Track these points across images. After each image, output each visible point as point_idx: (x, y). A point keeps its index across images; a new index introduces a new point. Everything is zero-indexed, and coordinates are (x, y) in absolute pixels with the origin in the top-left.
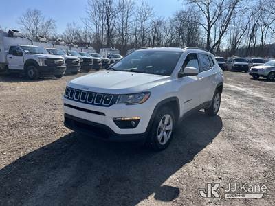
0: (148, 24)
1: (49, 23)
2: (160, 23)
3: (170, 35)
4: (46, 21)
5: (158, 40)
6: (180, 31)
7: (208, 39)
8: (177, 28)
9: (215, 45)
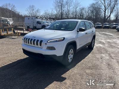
0: (78, 9)
1: (38, 11)
2: (83, 9)
3: (87, 14)
4: (36, 10)
5: (82, 16)
6: (92, 12)
7: (105, 15)
8: (91, 11)
9: (108, 17)
